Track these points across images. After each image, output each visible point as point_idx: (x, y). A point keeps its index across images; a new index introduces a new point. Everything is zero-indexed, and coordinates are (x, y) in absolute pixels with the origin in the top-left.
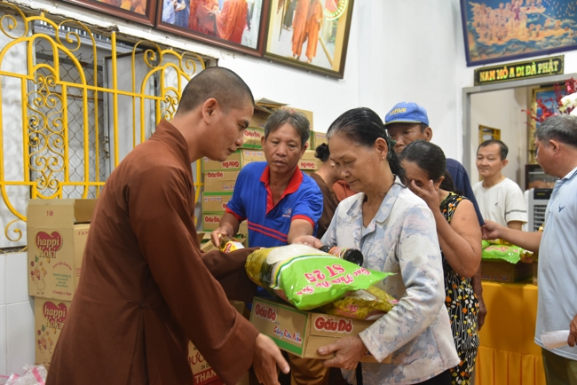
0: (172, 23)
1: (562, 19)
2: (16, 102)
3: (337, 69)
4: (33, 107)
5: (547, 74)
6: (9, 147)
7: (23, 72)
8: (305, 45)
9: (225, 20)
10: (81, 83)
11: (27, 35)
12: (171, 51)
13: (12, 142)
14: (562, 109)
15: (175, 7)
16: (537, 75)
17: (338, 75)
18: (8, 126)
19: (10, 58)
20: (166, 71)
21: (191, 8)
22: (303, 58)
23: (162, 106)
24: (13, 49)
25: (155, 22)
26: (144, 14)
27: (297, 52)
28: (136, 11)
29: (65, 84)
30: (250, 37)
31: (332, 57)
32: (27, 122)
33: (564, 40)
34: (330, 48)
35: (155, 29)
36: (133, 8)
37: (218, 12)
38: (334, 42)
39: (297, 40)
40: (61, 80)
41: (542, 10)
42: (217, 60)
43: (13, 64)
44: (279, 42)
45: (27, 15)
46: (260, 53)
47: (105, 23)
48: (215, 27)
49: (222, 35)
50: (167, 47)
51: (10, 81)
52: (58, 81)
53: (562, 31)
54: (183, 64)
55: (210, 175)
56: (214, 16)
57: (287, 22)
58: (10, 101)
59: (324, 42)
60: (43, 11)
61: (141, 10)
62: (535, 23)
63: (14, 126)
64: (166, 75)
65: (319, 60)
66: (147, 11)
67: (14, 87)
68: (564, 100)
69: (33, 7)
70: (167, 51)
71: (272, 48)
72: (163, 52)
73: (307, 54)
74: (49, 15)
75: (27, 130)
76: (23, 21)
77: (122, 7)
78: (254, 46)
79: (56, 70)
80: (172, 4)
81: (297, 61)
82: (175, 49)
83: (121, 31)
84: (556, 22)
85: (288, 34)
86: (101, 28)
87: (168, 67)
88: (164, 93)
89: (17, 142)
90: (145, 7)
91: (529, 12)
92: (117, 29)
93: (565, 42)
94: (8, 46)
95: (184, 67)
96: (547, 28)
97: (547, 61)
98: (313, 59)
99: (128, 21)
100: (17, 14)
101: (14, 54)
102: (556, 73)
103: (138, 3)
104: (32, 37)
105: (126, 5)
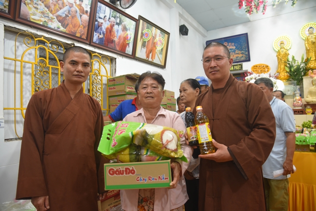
0: (97, 43)
1: (241, 51)
2: (30, 74)
3: (163, 64)
4: (37, 76)
5: (237, 70)
6: (26, 94)
7: (33, 61)
8: (151, 54)
9: (119, 42)
10: (58, 66)
11: (36, 46)
12: (97, 54)
13: (27, 91)
14: (246, 81)
15: (99, 36)
16: (234, 70)
17: (163, 67)
18: (26, 84)
19: (28, 56)
20: (94, 63)
21: (105, 37)
22: (150, 60)
23: (92, 77)
24: (29, 51)
25: (90, 43)
26: (85, 38)
27: (148, 57)
28: (82, 37)
29: (51, 66)
30: (129, 50)
31: (161, 60)
32: (34, 83)
33: (242, 58)
34: (160, 56)
35: (90, 45)
36: (81, 36)
37: (116, 39)
38: (162, 54)
39: (148, 53)
40: (49, 64)
41: (234, 47)
42: (116, 59)
43: (29, 58)
44: (141, 53)
45: (36, 38)
46: (133, 56)
47: (69, 42)
48: (115, 45)
49: (118, 49)
50: (95, 52)
51: (28, 65)
52: (48, 65)
53: (241, 55)
54: (101, 60)
55: (112, 106)
56: (115, 41)
57: (144, 45)
58: (27, 74)
59: (158, 54)
60: (42, 36)
61: (84, 37)
62: (233, 52)
63: (28, 84)
64: (94, 64)
65: (156, 61)
66: (87, 37)
67: (29, 68)
68: (246, 78)
69: (38, 34)
70: (95, 54)
71: (138, 55)
72: (93, 55)
73: (152, 58)
74: (45, 38)
75: (33, 86)
76: (34, 40)
77: (77, 35)
78: (131, 53)
79: (47, 61)
80: (97, 35)
81: (148, 61)
82: (98, 53)
83: (76, 45)
84: (239, 52)
85: (144, 50)
86: (67, 44)
87: (95, 61)
88: (93, 71)
89: (29, 91)
90: (86, 36)
91: (230, 48)
92: (74, 44)
93: (243, 59)
94: (26, 50)
95: (102, 61)
96: (236, 54)
97: (237, 65)
98: (154, 60)
99: (79, 41)
100: (32, 38)
101: (30, 54)
102: (240, 70)
103: (83, 34)
104: (38, 46)
105: (78, 35)
